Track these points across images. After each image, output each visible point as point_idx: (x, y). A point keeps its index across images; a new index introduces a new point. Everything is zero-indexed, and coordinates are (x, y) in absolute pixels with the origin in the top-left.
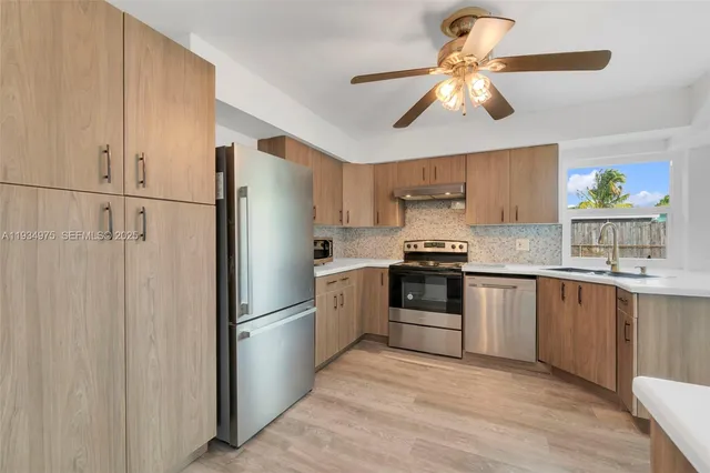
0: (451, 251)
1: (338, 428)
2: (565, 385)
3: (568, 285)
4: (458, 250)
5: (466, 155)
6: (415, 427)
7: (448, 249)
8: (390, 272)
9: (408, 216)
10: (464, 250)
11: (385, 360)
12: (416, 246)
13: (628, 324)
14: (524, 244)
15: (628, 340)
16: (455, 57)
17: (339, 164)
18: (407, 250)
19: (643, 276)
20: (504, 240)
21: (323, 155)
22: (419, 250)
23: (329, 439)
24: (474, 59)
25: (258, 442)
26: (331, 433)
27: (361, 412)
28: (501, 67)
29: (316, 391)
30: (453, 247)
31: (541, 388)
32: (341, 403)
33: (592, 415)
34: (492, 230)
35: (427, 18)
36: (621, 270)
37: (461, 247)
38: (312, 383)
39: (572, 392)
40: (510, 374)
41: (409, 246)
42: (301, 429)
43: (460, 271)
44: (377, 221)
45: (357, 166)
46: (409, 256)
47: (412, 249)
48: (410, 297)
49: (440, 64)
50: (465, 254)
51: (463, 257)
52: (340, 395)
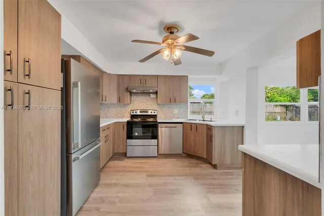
0: (151, 114)
1: (119, 195)
2: (192, 160)
3: (193, 125)
4: (153, 114)
5: (158, 76)
6: (151, 185)
7: (149, 113)
8: (127, 124)
9: (132, 99)
10: (156, 114)
11: (126, 163)
12: (136, 112)
13: (211, 136)
14: (176, 111)
15: (211, 141)
16: (169, 41)
17: (102, 72)
18: (132, 114)
19: (211, 121)
20: (170, 110)
21: (95, 67)
22: (137, 114)
23: (118, 200)
24: (177, 44)
25: (82, 212)
26: (118, 197)
27: (127, 186)
28: (184, 48)
29: (101, 182)
30: (151, 112)
31: (186, 162)
32: (115, 184)
33: (201, 167)
34: (165, 106)
35: (161, 23)
36: (205, 119)
37: (154, 112)
38: (98, 178)
39: (194, 161)
40: (175, 159)
41: (133, 112)
42: (102, 200)
43: (156, 122)
44: (119, 100)
45: (110, 74)
46: (133, 116)
47: (134, 114)
48: (136, 134)
49: (163, 42)
50: (156, 115)
51: (155, 116)
52: (114, 181)
